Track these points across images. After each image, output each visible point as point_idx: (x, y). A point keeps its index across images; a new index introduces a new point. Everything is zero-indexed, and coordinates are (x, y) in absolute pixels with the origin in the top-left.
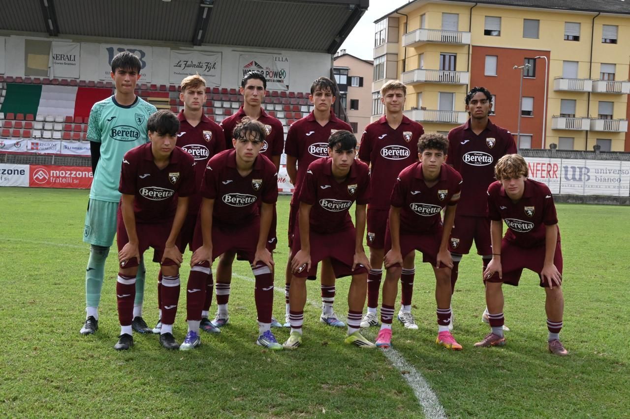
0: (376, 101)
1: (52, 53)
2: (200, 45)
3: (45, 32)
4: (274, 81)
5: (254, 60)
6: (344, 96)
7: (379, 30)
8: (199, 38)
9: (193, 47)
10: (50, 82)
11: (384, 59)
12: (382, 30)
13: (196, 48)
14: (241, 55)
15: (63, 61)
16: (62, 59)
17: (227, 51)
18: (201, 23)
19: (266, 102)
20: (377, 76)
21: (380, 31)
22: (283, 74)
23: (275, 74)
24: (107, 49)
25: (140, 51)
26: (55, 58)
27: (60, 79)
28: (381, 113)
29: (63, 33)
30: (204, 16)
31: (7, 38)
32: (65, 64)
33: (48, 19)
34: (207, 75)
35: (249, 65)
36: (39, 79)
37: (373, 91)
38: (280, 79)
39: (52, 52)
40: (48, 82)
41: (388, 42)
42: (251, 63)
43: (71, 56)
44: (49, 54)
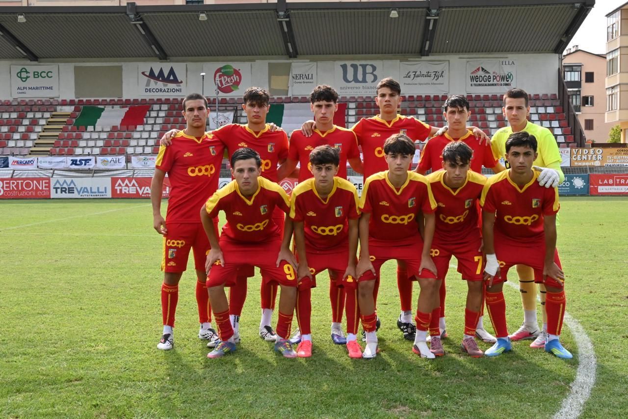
0: (611, 97)
1: (292, 74)
2: (428, 55)
3: (286, 55)
4: (501, 85)
5: (481, 66)
6: (578, 93)
7: (612, 23)
8: (427, 48)
9: (421, 58)
10: (290, 101)
11: (617, 54)
12: (614, 24)
13: (424, 58)
14: (468, 62)
15: (302, 80)
16: (301, 78)
17: (454, 59)
18: (428, 35)
19: (494, 106)
20: (611, 71)
21: (613, 25)
22: (510, 77)
23: (503, 78)
24: (341, 66)
25: (372, 66)
26: (295, 78)
27: (300, 97)
28: (616, 108)
29: (301, 55)
30: (431, 28)
31: (252, 63)
32: (304, 82)
33: (288, 42)
34: (435, 84)
35: (476, 71)
36: (281, 98)
37: (607, 87)
38: (507, 83)
39: (292, 72)
40: (288, 101)
41: (621, 35)
42: (478, 69)
43: (308, 75)
44: (289, 75)
